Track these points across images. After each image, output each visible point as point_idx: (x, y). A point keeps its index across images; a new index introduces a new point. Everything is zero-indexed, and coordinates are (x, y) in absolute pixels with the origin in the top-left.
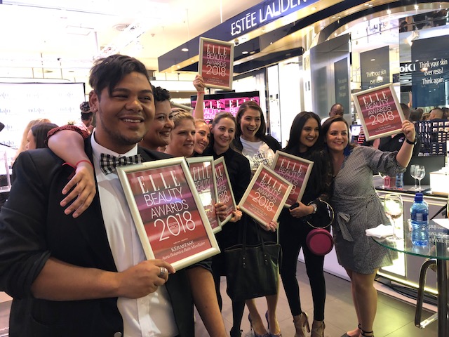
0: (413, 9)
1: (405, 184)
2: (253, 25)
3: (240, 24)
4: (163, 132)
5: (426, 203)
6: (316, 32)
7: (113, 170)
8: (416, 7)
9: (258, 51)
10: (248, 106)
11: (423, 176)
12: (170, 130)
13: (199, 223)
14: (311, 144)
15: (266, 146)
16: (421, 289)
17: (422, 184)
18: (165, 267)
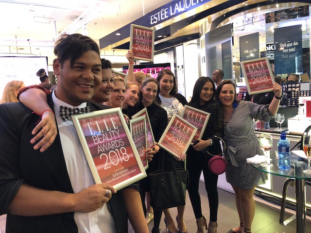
0: (275, 7)
1: (271, 127)
2: (166, 17)
3: (157, 16)
4: (105, 91)
5: (288, 140)
6: (209, 22)
7: (69, 118)
8: (277, 5)
9: (169, 35)
10: (164, 72)
11: (283, 121)
12: (111, 90)
13: (131, 155)
14: (207, 99)
15: (177, 101)
16: (284, 199)
17: (282, 127)
18: (109, 189)
